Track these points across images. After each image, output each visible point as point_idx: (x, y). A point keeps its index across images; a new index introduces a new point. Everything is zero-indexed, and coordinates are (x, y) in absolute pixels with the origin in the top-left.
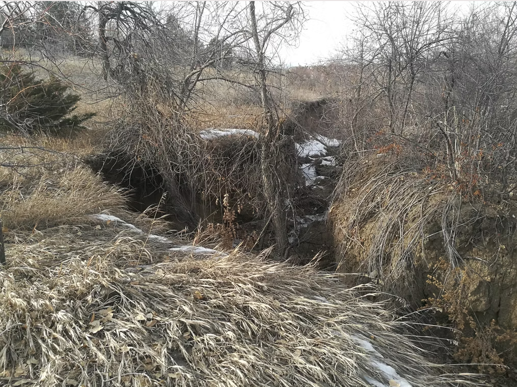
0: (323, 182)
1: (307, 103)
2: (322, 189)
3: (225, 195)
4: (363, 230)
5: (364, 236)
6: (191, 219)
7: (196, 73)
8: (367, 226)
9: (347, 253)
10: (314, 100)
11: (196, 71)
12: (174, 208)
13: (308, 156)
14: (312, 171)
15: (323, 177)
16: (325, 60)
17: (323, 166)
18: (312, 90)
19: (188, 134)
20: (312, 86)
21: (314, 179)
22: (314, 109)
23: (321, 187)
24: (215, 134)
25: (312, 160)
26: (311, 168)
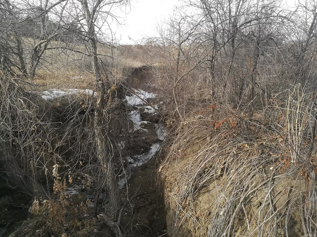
0: (146, 126)
1: (132, 69)
2: (146, 132)
3: (54, 166)
4: (197, 203)
5: (199, 211)
6: (23, 184)
7: (43, 42)
8: (200, 198)
9: (181, 226)
10: (137, 67)
11: (43, 41)
12: (5, 173)
13: (134, 105)
14: (138, 117)
15: (146, 122)
16: (147, 38)
17: (145, 113)
18: (135, 60)
19: (21, 98)
20: (135, 57)
21: (140, 123)
22: (137, 72)
23: (145, 130)
24: (58, 94)
25: (138, 108)
26: (137, 115)
